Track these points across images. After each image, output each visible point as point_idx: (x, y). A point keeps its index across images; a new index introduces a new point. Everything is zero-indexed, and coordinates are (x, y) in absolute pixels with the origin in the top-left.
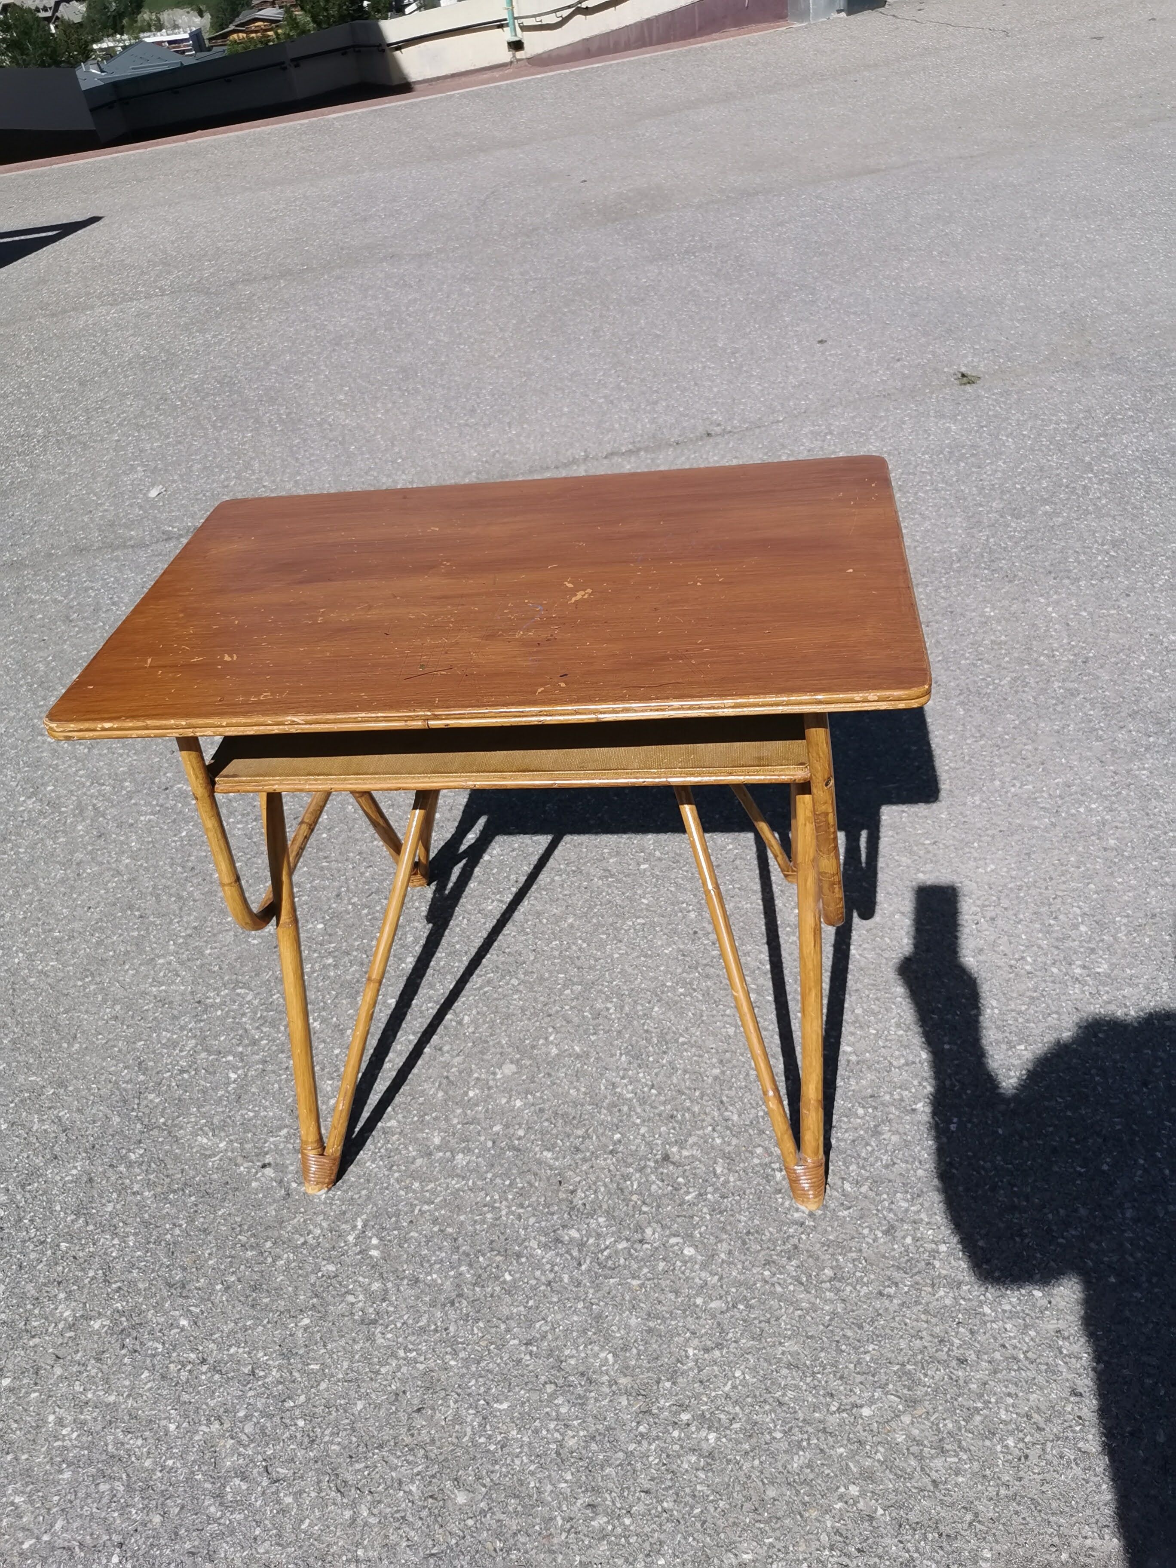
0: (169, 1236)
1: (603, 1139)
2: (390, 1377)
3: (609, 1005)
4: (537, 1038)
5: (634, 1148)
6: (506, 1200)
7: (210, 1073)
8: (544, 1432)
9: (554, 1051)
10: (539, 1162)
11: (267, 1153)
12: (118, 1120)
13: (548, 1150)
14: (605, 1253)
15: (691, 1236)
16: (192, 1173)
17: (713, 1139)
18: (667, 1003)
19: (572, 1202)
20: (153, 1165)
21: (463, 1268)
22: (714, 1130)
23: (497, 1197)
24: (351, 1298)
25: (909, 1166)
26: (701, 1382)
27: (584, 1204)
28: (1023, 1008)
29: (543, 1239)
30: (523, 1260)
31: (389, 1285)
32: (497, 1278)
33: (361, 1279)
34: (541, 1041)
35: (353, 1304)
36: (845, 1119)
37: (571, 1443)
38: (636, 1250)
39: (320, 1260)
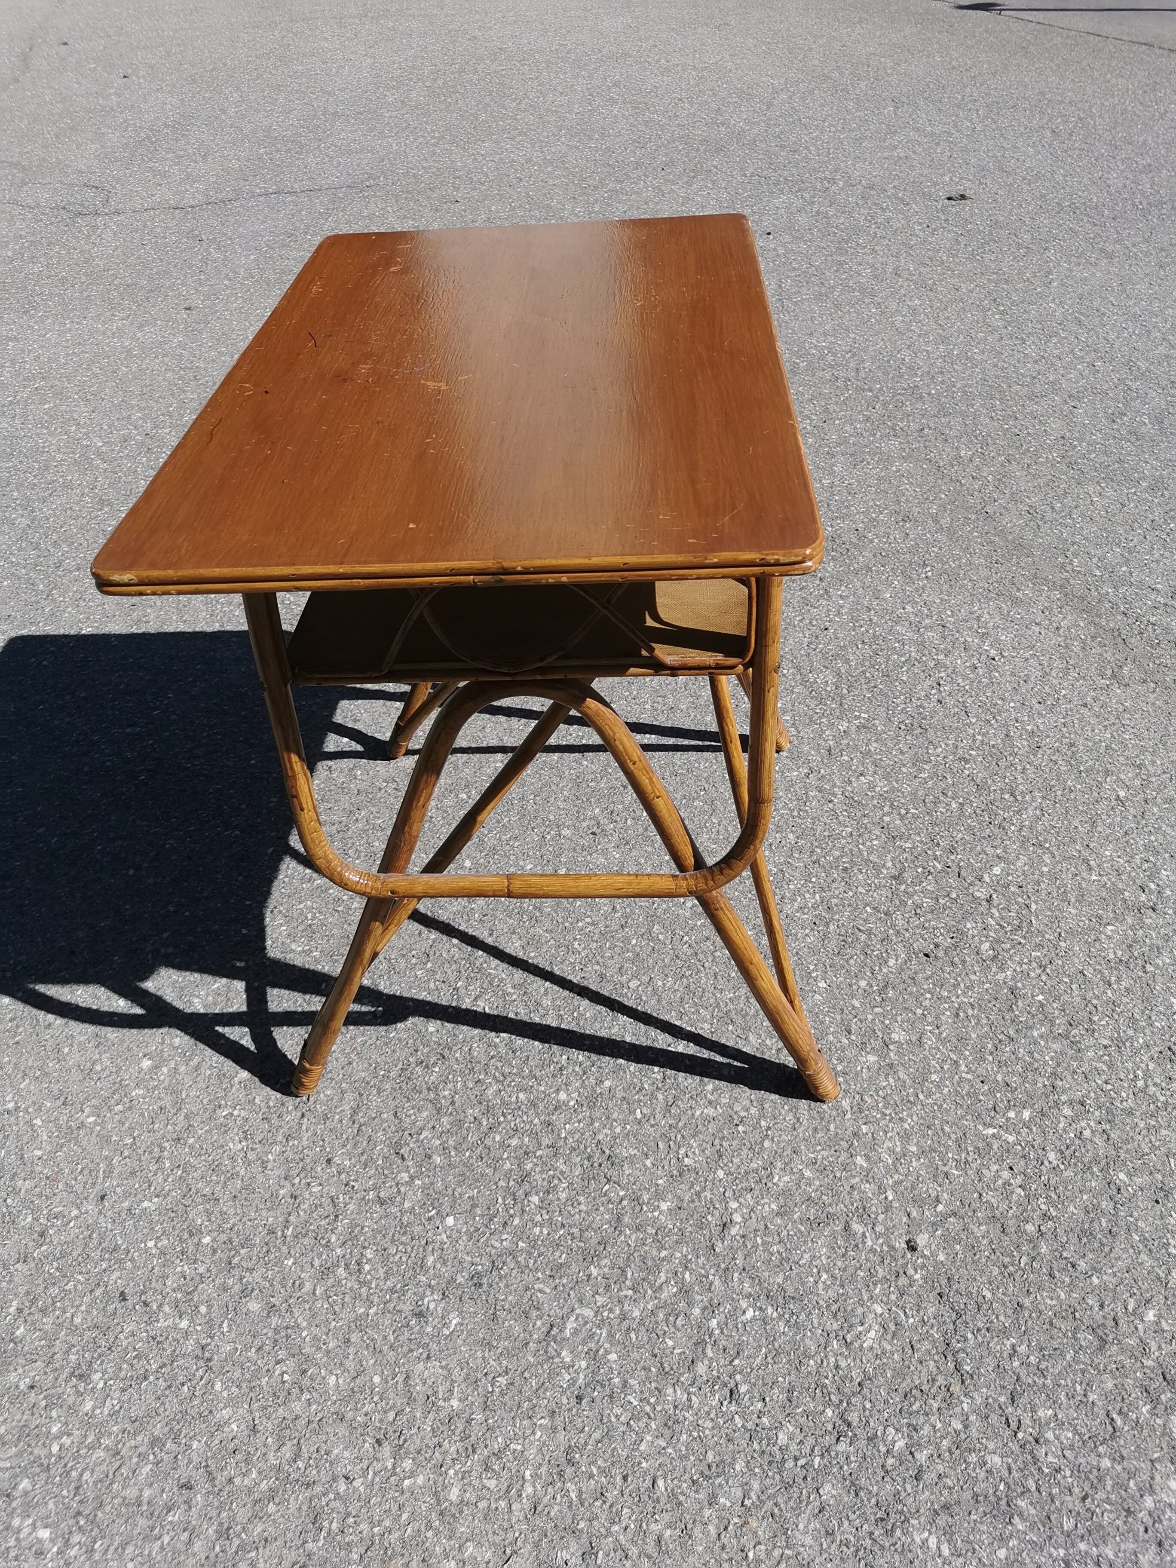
1: (873, 919)
5: (885, 897)
10: (902, 969)
11: (892, 1248)
13: (888, 960)
14: (1006, 924)
15: (981, 868)
19: (951, 945)
21: (1035, 1034)
22: (864, 843)
23: (946, 1006)
24: (1087, 1133)
27: (953, 936)
30: (1019, 985)
32: (1042, 1005)
33: (1061, 1125)
38: (999, 905)
39: (1043, 1167)
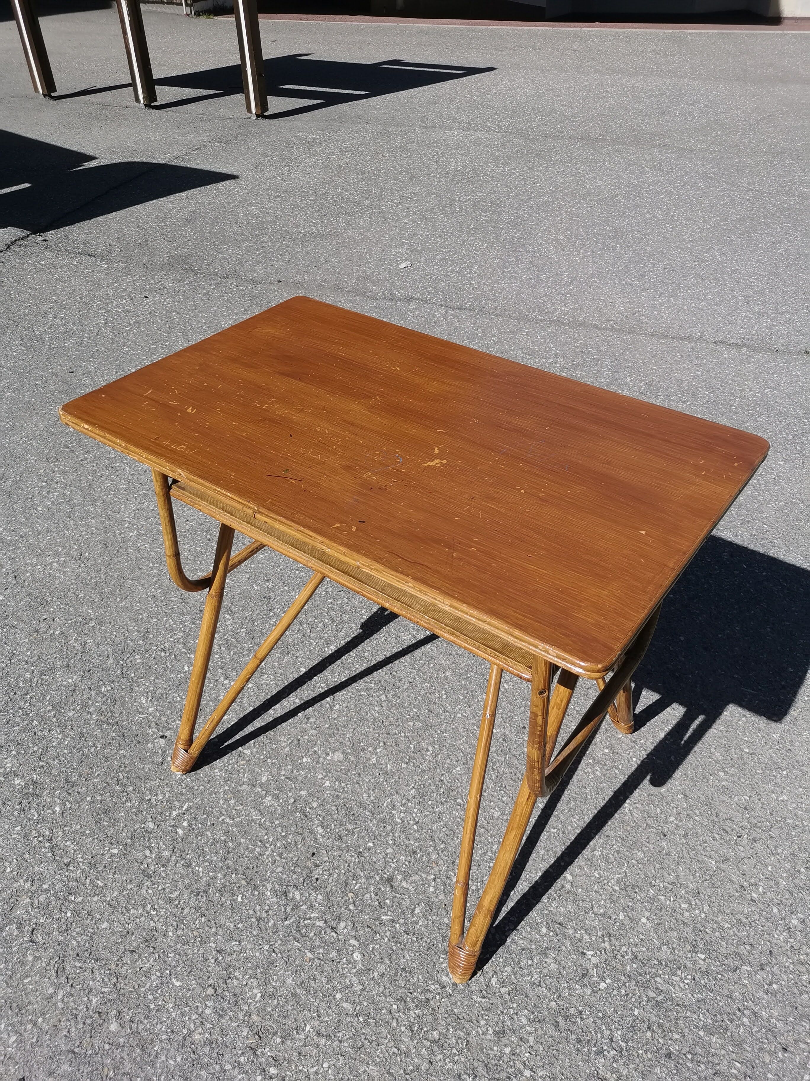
0: (87, 750)
1: (361, 841)
2: (132, 919)
3: (430, 748)
4: (369, 745)
5: (375, 859)
6: (275, 845)
7: (176, 660)
8: (187, 1018)
9: (374, 761)
10: (312, 832)
11: (169, 729)
12: (112, 661)
13: (322, 827)
14: (306, 922)
15: (366, 946)
16: (125, 718)
17: (429, 886)
18: (469, 769)
19: (311, 873)
20: (109, 701)
21: (219, 875)
22: (434, 879)
23: (271, 840)
24: (147, 852)
25: (549, 995)
26: (299, 1053)
27: (317, 879)
28: (727, 925)
29: (277, 886)
30: (256, 893)
31: (173, 858)
32: (233, 894)
33: (161, 843)
34: (370, 749)
35: (146, 857)
36: (529, 929)
37: (197, 1037)
38: (325, 932)
39: (149, 816)
